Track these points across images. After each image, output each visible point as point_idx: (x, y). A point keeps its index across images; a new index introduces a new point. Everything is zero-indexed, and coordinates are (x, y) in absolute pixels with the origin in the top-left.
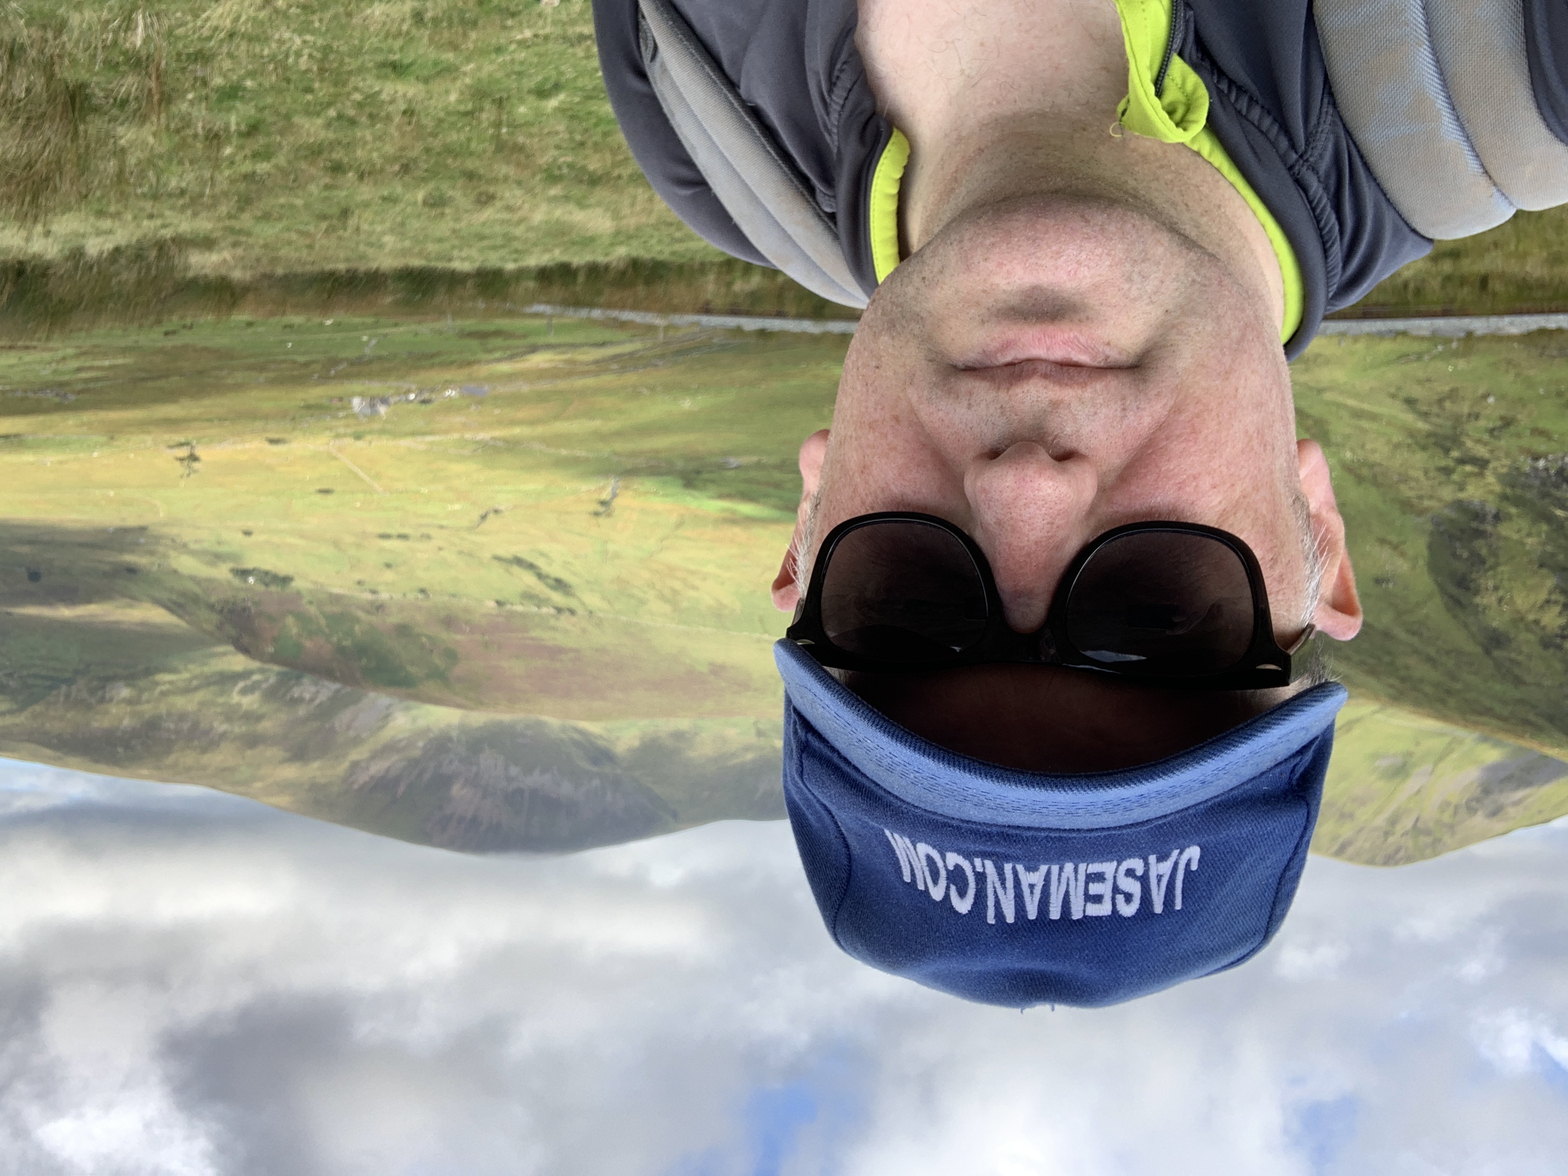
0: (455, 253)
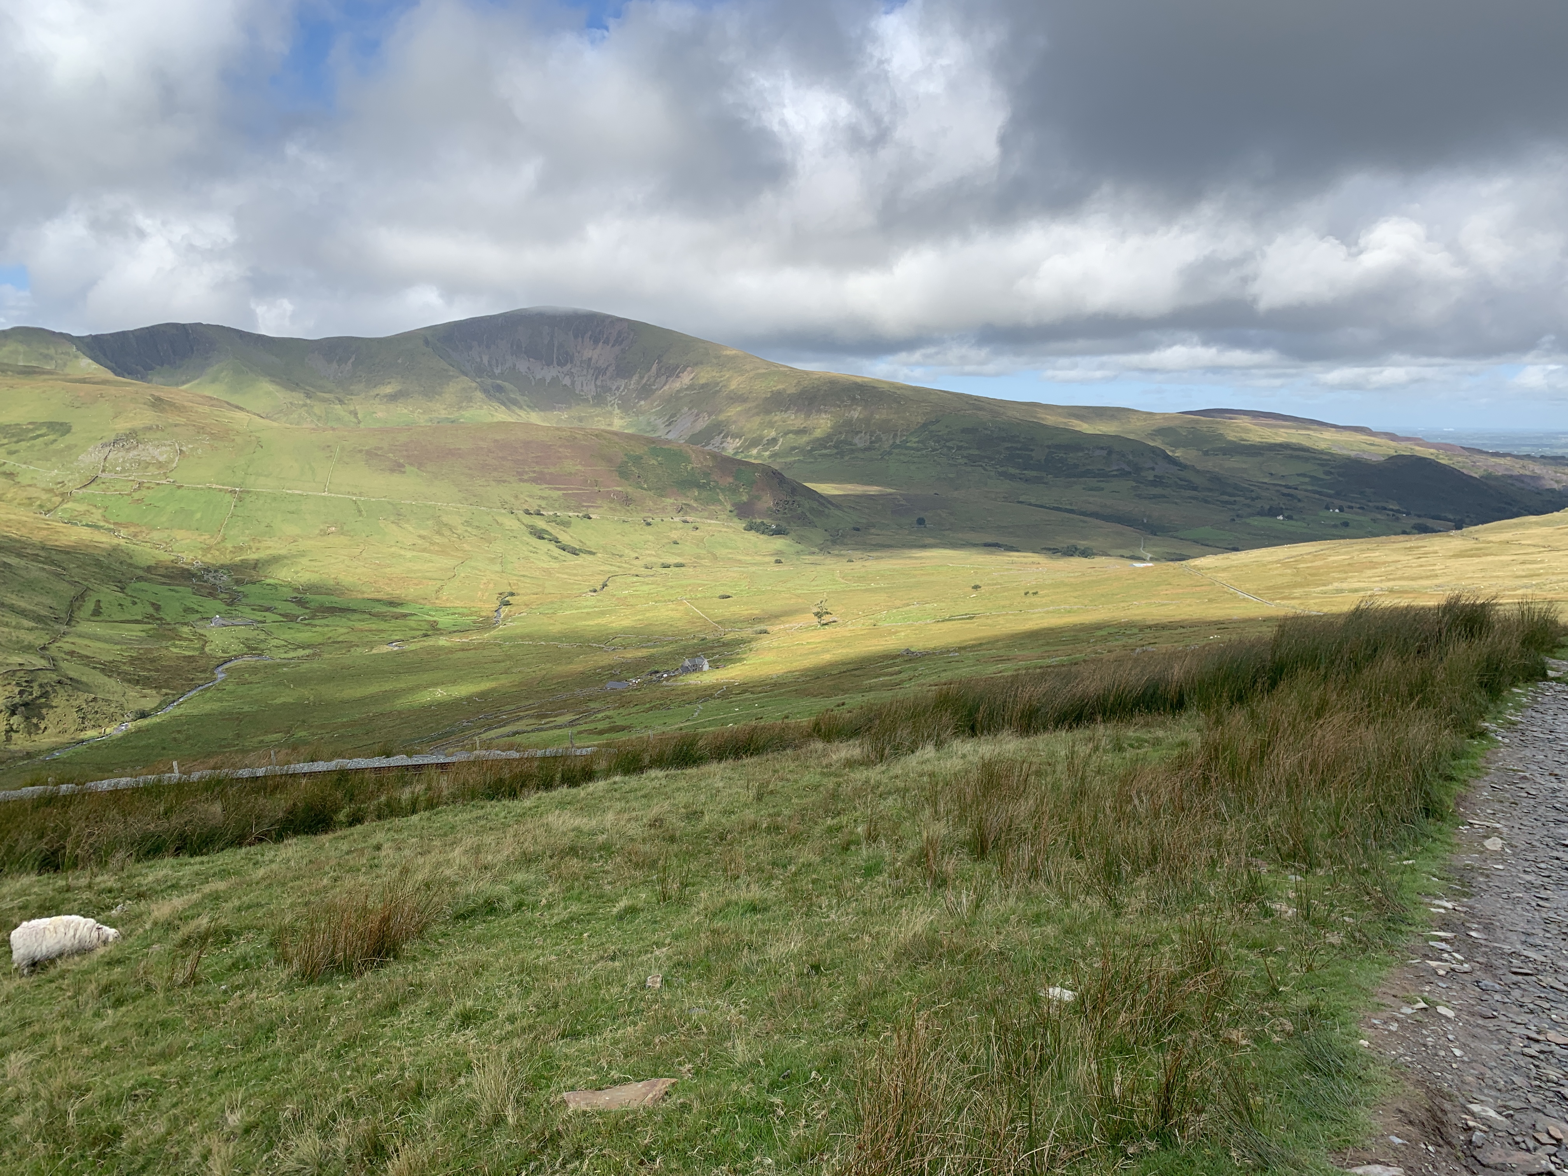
0: (664, 782)
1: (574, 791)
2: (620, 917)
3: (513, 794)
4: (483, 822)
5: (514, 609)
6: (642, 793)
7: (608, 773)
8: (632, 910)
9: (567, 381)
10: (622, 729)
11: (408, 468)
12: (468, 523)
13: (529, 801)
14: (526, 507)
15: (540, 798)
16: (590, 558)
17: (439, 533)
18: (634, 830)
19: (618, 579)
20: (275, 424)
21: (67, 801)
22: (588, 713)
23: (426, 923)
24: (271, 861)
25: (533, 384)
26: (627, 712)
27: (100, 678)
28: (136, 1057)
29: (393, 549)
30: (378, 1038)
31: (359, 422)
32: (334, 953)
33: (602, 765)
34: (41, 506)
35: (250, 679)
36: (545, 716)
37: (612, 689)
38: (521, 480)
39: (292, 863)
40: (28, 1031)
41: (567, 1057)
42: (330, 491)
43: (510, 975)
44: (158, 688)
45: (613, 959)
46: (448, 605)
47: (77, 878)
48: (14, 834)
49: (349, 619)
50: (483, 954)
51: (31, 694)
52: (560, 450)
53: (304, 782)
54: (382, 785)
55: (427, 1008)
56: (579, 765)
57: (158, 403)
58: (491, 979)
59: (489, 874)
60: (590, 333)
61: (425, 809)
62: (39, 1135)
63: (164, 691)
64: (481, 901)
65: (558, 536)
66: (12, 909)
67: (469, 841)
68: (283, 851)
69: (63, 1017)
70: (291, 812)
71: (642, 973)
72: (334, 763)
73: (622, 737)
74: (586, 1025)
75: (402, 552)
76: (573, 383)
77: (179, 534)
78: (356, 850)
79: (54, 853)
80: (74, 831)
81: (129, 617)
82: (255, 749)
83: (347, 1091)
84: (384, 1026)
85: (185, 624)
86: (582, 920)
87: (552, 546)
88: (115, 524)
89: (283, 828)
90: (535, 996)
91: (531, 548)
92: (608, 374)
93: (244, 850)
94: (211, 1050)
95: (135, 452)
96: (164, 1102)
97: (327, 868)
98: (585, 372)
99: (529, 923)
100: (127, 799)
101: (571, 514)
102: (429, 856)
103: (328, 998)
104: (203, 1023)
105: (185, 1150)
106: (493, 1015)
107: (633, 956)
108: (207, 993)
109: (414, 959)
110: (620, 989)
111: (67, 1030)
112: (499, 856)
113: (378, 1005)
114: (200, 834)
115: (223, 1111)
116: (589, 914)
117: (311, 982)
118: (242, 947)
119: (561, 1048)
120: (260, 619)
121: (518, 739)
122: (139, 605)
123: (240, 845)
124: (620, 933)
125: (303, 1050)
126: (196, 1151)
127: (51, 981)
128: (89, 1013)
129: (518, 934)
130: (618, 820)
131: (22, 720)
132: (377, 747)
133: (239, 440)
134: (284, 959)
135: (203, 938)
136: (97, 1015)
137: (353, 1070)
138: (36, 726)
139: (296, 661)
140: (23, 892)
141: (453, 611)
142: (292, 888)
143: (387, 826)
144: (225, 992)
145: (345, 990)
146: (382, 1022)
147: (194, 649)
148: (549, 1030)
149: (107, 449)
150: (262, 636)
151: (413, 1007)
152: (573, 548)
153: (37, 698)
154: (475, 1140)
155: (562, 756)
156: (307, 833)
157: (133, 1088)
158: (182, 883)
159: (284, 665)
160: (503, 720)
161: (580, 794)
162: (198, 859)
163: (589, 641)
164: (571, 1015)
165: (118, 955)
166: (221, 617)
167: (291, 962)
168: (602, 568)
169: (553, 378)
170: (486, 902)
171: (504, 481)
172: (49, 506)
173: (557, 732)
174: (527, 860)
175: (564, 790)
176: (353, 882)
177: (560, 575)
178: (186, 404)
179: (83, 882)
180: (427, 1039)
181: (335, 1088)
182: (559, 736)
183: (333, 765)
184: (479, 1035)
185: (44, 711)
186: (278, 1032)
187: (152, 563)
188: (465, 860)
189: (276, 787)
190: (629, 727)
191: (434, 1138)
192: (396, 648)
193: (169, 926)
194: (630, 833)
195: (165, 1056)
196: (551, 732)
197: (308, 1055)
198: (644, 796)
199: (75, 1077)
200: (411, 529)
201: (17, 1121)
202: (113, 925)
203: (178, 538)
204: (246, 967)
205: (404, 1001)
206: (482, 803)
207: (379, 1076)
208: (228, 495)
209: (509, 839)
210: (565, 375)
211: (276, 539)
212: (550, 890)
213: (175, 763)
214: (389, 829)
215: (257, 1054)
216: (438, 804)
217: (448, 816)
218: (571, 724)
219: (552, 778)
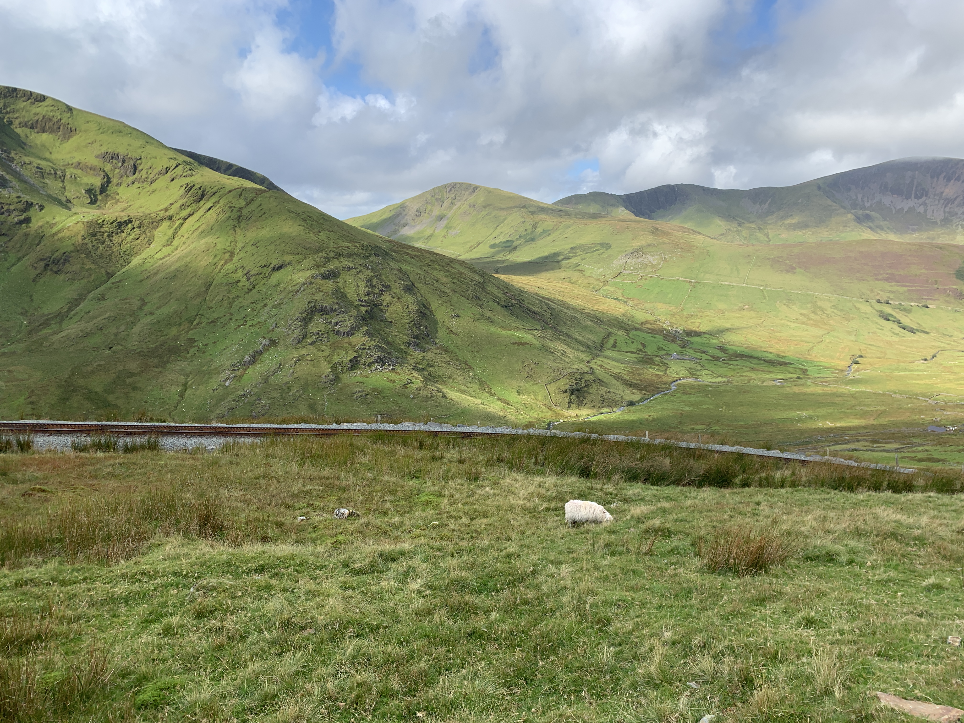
1: (897, 496)
2: (928, 589)
3: (851, 489)
4: (828, 503)
5: (861, 366)
6: (953, 508)
7: (924, 489)
8: (939, 587)
9: (921, 209)
10: (939, 461)
11: (798, 270)
12: (835, 307)
13: (862, 496)
14: (878, 298)
15: (870, 496)
16: (924, 336)
17: (814, 313)
18: (943, 532)
19: (946, 353)
20: (718, 242)
21: (594, 443)
22: (912, 445)
23: (787, 556)
24: (695, 498)
25: (894, 212)
26: (943, 449)
27: (614, 381)
28: (620, 585)
29: (782, 321)
30: (751, 616)
31: (770, 241)
32: (728, 559)
33: (921, 482)
34: (594, 288)
35: (689, 392)
36: (878, 442)
37: (932, 431)
38: (876, 279)
39: (707, 501)
40: (571, 556)
41: (880, 669)
42: (747, 283)
43: (842, 604)
44: (641, 390)
45: (921, 615)
46: (816, 360)
47: (596, 483)
48: (570, 454)
49: (751, 363)
50: (823, 585)
51: (581, 385)
52: (909, 258)
53: (716, 455)
54: (764, 466)
55: (783, 608)
56: (902, 480)
57: (655, 231)
58: (827, 602)
59: (831, 537)
60: (944, 174)
61: (790, 487)
62: (573, 609)
63: (643, 392)
64: (824, 552)
65: (901, 319)
66: (566, 492)
67: (819, 512)
68: (702, 493)
69: (587, 553)
70: (708, 471)
71: (944, 633)
72: (735, 448)
73: (938, 466)
74: (897, 654)
75: (789, 323)
76: (926, 211)
77: (660, 305)
78: (744, 502)
79: (587, 468)
80: (597, 459)
81: (629, 350)
82: (689, 432)
83: (732, 641)
84: (756, 611)
85: (658, 356)
86: (897, 583)
87: (895, 326)
88: (628, 298)
89: (703, 480)
90: (859, 623)
91: (879, 327)
92: (956, 203)
93: (680, 488)
94: (657, 593)
95: (641, 259)
96: (632, 613)
97: (727, 509)
98: (937, 202)
99: (857, 575)
100: (623, 447)
101: (912, 304)
102: (790, 516)
103: (723, 584)
104: (653, 578)
105: (641, 642)
106: (827, 626)
107: (937, 618)
108: (657, 562)
109: (777, 576)
110: (925, 637)
111: (588, 561)
112: (838, 527)
113: (753, 597)
114: (657, 474)
115: (662, 628)
116: (904, 581)
117: (714, 572)
118: (676, 542)
119: (876, 661)
120: (698, 357)
121: (856, 454)
122: (635, 343)
123: (678, 485)
124: (927, 600)
125: (707, 610)
126: (647, 644)
127: (582, 533)
128: (599, 554)
129: (849, 580)
130: (932, 523)
131: (576, 397)
132: (762, 443)
133: (697, 251)
134: (698, 555)
135: (657, 531)
136: (602, 557)
137: (735, 630)
138: (582, 402)
139: (717, 384)
140: (572, 485)
141: (818, 364)
142: (706, 516)
143: (765, 492)
144: (666, 564)
145: (734, 582)
146: (755, 608)
147: (662, 371)
148: (868, 648)
149: (627, 257)
150: (699, 368)
151: (774, 605)
152: (911, 328)
153: (584, 387)
154: (811, 698)
155: (889, 471)
156: (716, 486)
157: (618, 600)
158: (647, 499)
159: (710, 386)
160: (846, 439)
161: (901, 499)
162: (655, 487)
163: (917, 395)
164: (886, 643)
165: (613, 528)
166: (678, 355)
167: (703, 558)
168: (933, 344)
169: (910, 208)
170: (827, 553)
171: (864, 280)
172: (597, 288)
173: (885, 454)
174: (859, 534)
175: (889, 493)
176: (742, 521)
177: (899, 346)
178: (670, 231)
179: (599, 486)
180: (783, 627)
181: (725, 637)
182: (886, 457)
183: (734, 449)
184: (817, 635)
185: (586, 395)
186: (694, 595)
187: (644, 321)
188: (815, 524)
189: (700, 456)
190: (944, 460)
191: (784, 688)
192: (779, 384)
193: (639, 520)
194: (941, 533)
195: (634, 589)
196: (880, 454)
197: (709, 613)
198: (954, 511)
199: (591, 586)
200: (796, 309)
201: (564, 599)
202: (611, 513)
203: (658, 307)
204: (678, 553)
205: (769, 599)
206: (828, 490)
207: (751, 639)
208: (688, 284)
209: (847, 517)
210: (920, 205)
211: (712, 311)
212: (875, 557)
213: (647, 432)
214: (766, 494)
215: (681, 604)
216: (798, 485)
217: (803, 494)
218: (897, 450)
219: (881, 485)
